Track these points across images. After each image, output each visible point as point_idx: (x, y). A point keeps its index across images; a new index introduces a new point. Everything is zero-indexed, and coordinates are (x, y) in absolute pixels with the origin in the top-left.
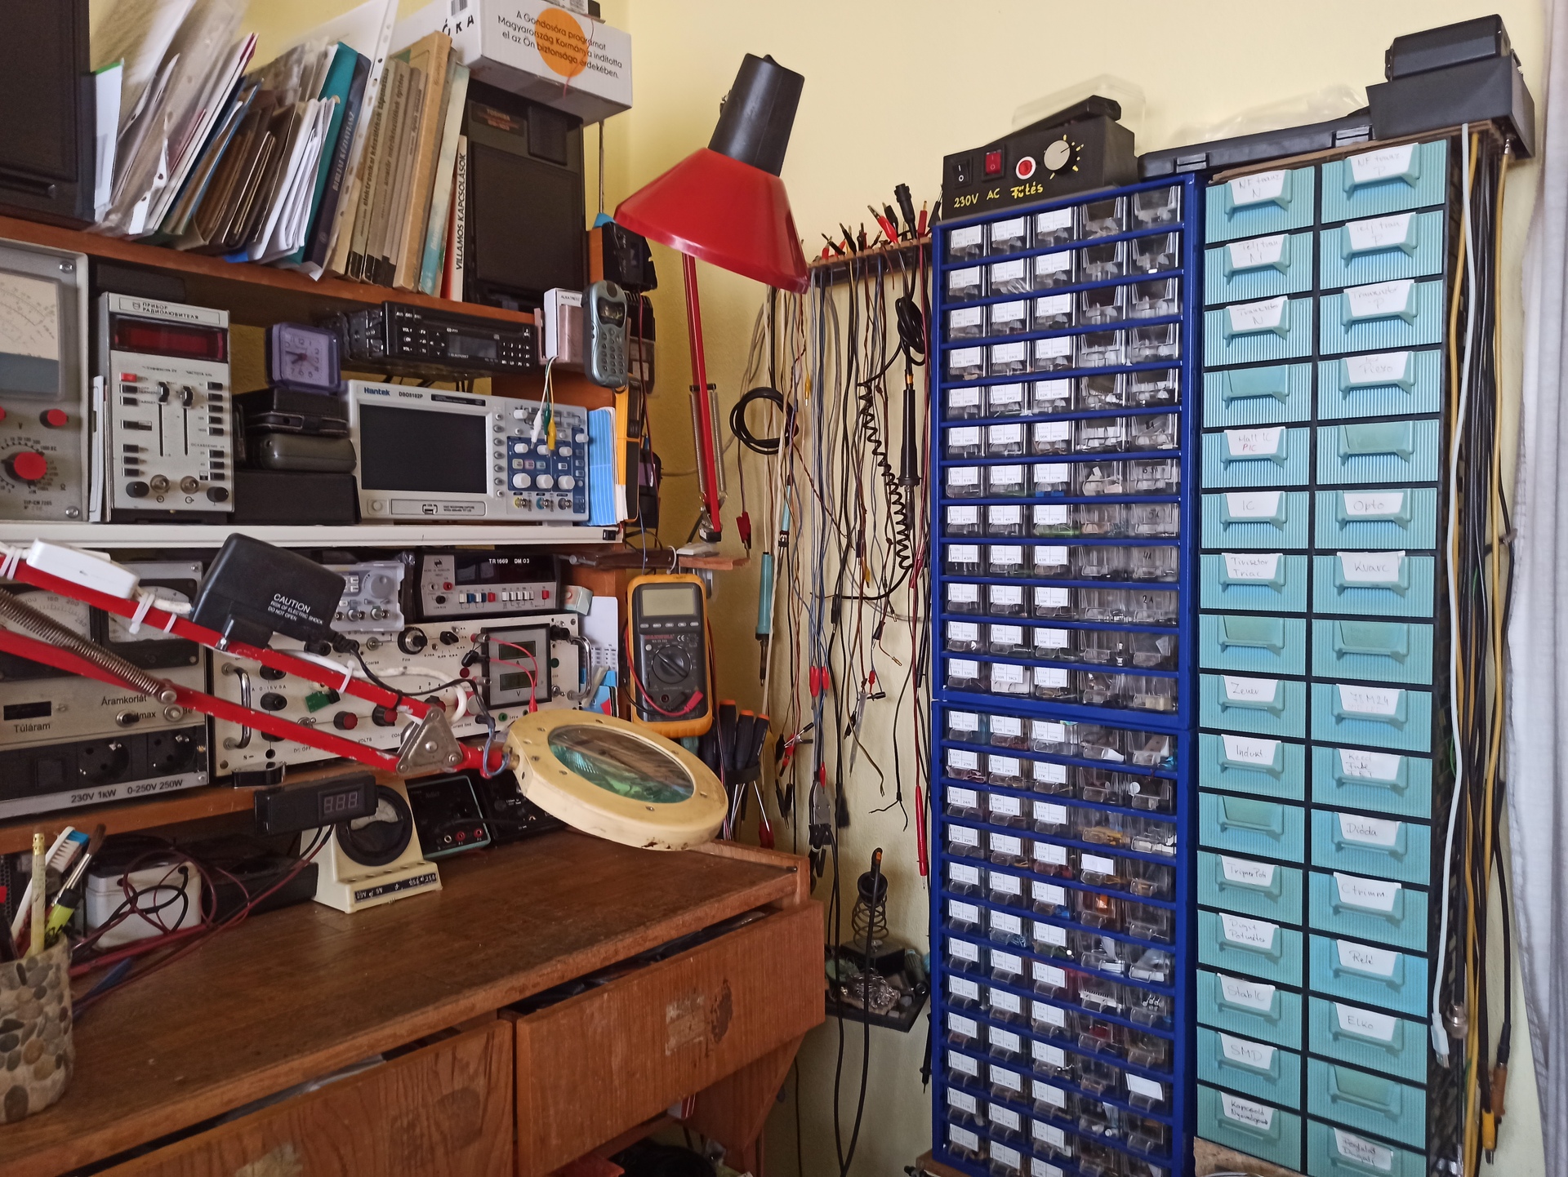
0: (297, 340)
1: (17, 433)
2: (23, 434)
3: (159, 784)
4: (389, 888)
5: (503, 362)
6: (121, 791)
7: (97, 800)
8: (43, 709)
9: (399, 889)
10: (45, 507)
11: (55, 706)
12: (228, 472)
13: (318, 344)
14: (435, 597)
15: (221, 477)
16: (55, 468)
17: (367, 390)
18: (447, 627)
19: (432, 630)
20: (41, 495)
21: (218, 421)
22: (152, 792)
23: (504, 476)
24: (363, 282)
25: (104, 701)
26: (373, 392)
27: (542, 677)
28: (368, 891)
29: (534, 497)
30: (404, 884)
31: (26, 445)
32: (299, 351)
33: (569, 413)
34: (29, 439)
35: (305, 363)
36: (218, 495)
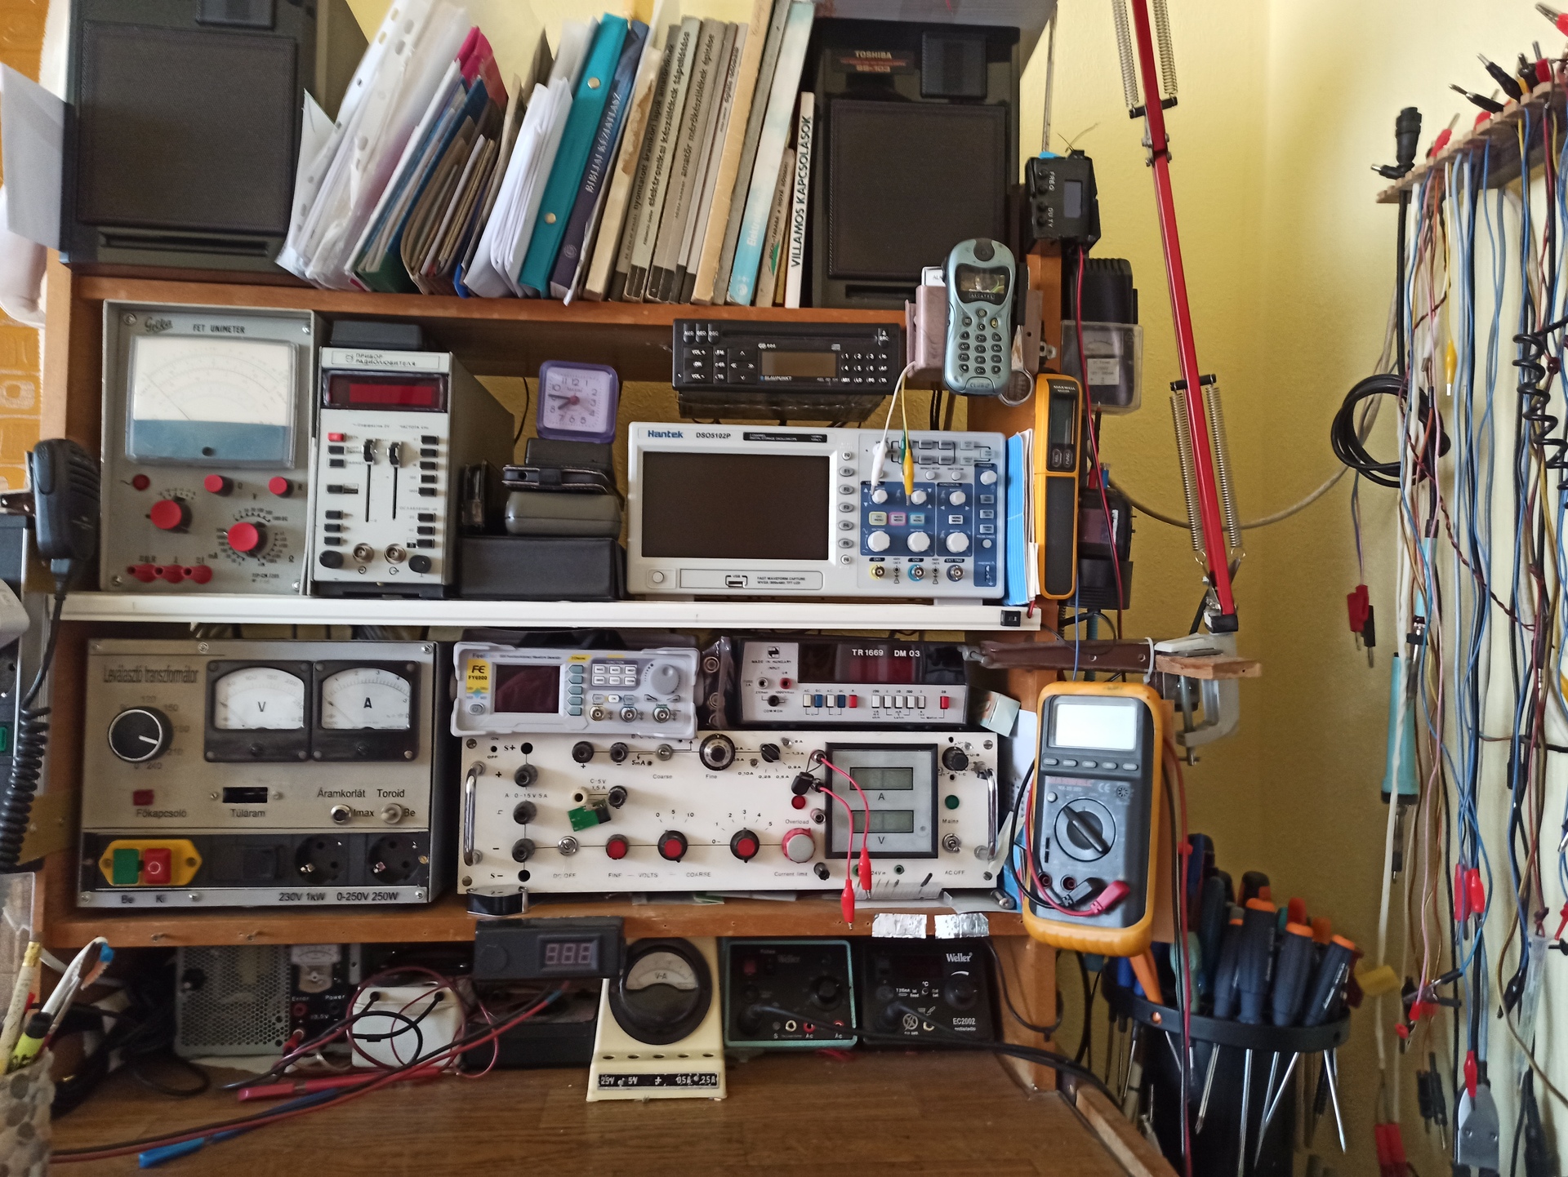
0: (569, 381)
1: (249, 504)
2: (257, 505)
3: (371, 893)
4: (646, 1080)
5: (845, 380)
6: (331, 894)
7: (305, 902)
8: (259, 795)
9: (661, 1084)
10: (273, 580)
11: (272, 792)
12: (439, 538)
13: (596, 385)
14: (767, 697)
15: (430, 544)
16: (285, 539)
17: (651, 434)
18: (773, 737)
19: (750, 741)
20: (270, 568)
21: (432, 479)
22: (363, 902)
23: (854, 535)
24: (646, 301)
25: (321, 793)
26: (660, 435)
27: (923, 820)
28: (618, 1077)
29: (904, 563)
30: (669, 1080)
31: (259, 516)
32: (570, 394)
33: (968, 444)
34: (261, 510)
35: (577, 407)
36: (421, 564)
